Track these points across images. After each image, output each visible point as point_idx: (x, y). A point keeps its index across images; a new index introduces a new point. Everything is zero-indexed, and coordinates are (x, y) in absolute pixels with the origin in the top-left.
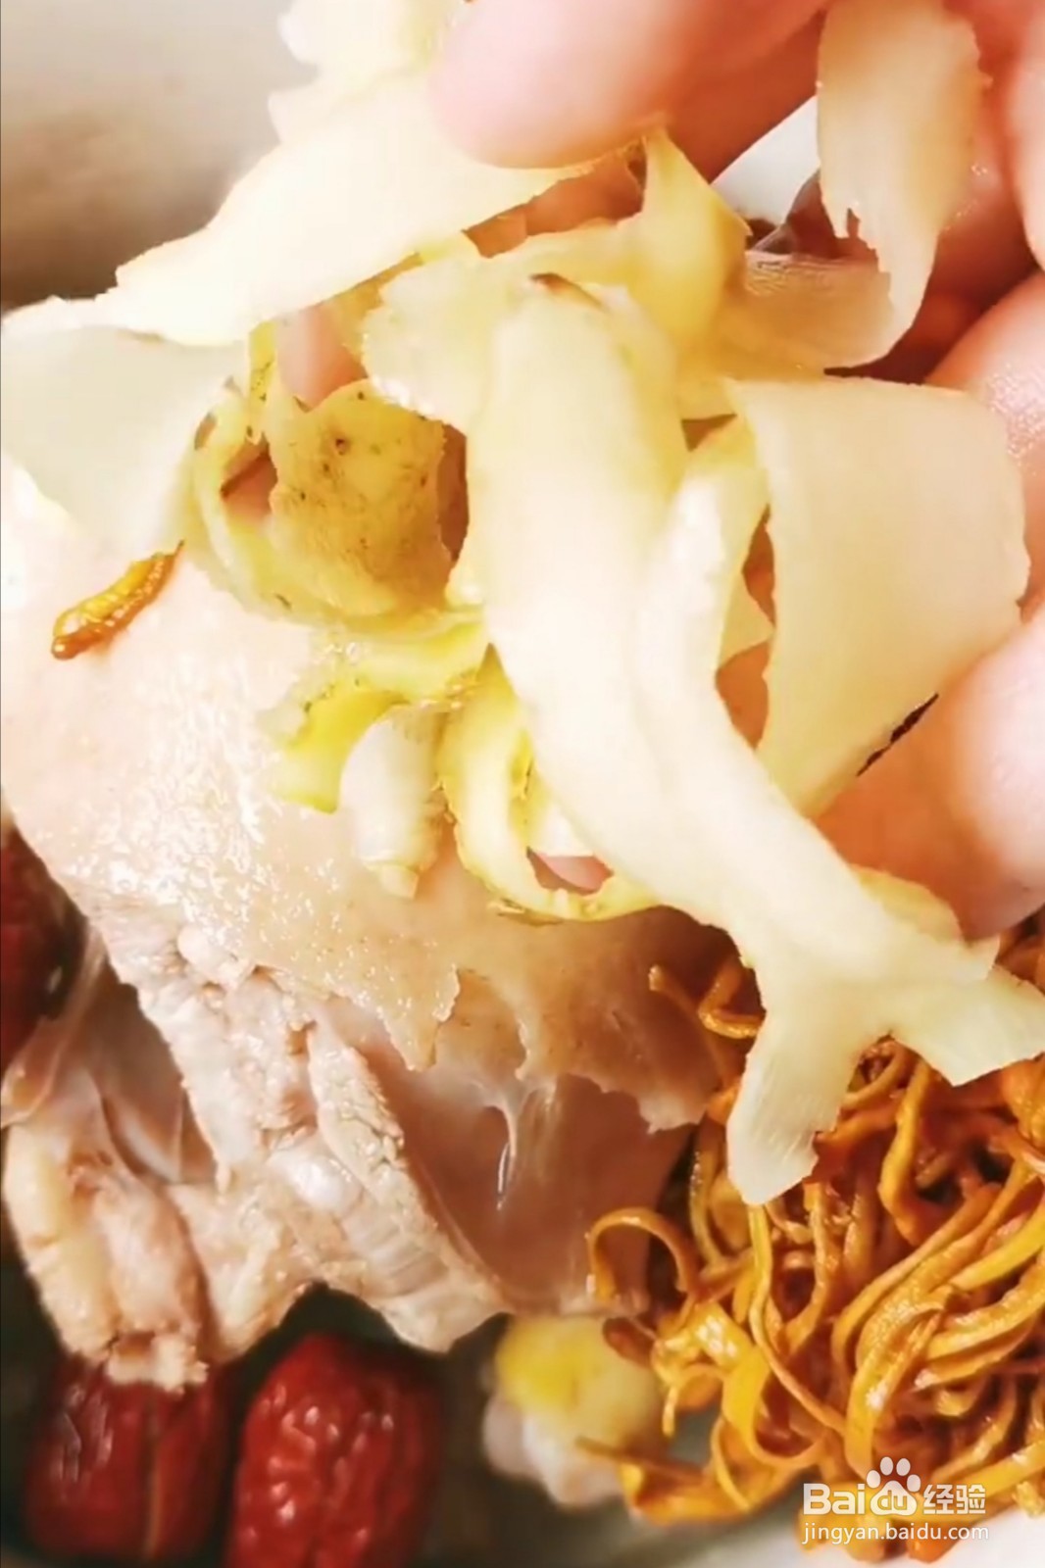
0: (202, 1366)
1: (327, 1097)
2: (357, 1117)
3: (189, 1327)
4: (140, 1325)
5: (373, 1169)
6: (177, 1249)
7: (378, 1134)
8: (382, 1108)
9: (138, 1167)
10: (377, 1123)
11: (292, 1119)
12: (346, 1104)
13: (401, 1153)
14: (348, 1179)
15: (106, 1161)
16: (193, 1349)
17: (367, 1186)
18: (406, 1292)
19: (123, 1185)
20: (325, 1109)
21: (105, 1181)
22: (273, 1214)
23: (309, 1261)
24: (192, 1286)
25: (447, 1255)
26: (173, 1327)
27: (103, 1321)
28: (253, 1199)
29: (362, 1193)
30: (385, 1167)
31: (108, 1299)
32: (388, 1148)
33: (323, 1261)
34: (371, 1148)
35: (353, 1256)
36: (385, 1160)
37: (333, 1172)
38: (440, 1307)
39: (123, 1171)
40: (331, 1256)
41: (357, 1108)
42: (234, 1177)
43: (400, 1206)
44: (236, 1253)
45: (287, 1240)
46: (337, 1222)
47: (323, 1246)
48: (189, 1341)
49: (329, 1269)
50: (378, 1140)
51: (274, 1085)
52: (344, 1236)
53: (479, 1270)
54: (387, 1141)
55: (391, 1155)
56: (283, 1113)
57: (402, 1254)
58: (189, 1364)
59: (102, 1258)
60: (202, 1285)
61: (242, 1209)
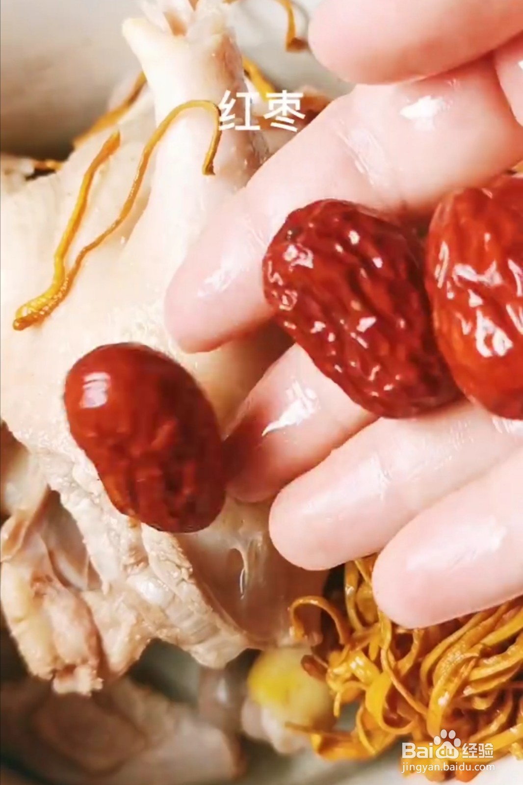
0: (100, 680)
1: (152, 549)
2: (168, 559)
3: (93, 661)
4: (68, 661)
5: (178, 584)
6: (86, 622)
7: (179, 567)
8: (180, 554)
9: (66, 583)
10: (178, 561)
11: (136, 558)
12: (162, 553)
13: (191, 576)
14: (167, 590)
15: (49, 580)
16: (95, 672)
17: (177, 593)
18: (200, 642)
19: (58, 592)
20: (152, 554)
21: (49, 590)
22: (132, 607)
23: (151, 629)
24: (94, 641)
25: (219, 622)
26: (84, 661)
27: (49, 659)
28: (122, 598)
29: (174, 596)
30: (184, 583)
31: (52, 647)
32: (185, 574)
33: (157, 629)
34: (176, 574)
35: (172, 626)
36: (183, 580)
37: (159, 586)
38: (218, 648)
39: (59, 585)
40: (161, 626)
41: (168, 555)
42: (111, 587)
43: (193, 602)
44: (115, 624)
45: (139, 620)
46: (163, 611)
47: (157, 622)
48: (92, 668)
49: (161, 633)
50: (179, 571)
51: (124, 543)
52: (167, 617)
53: (235, 629)
54: (184, 570)
55: (186, 577)
56: (131, 556)
57: (197, 624)
58: (93, 679)
59: (48, 628)
60: (99, 640)
61: (116, 604)
